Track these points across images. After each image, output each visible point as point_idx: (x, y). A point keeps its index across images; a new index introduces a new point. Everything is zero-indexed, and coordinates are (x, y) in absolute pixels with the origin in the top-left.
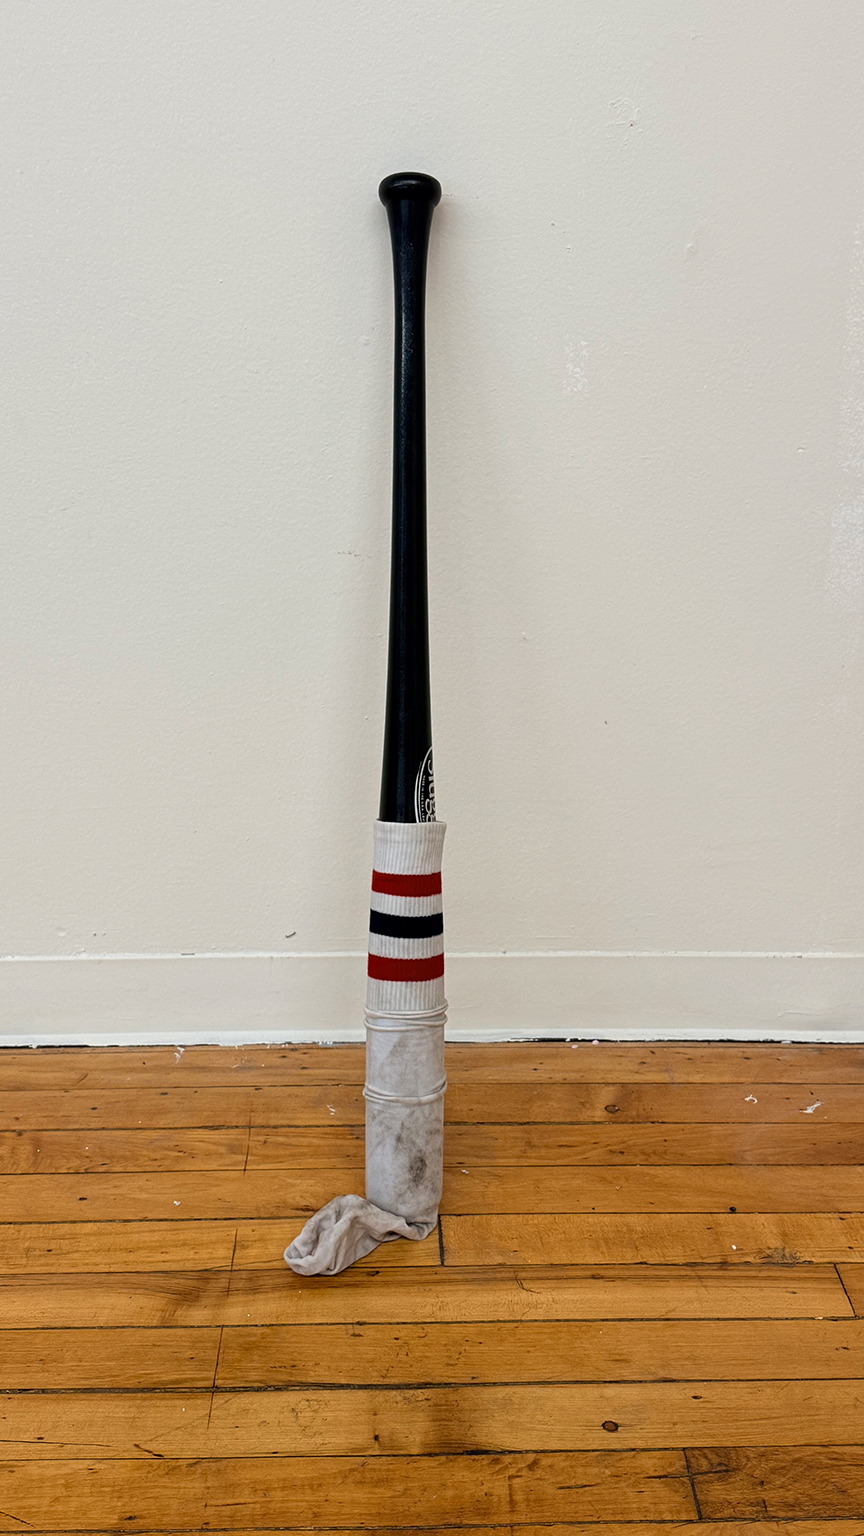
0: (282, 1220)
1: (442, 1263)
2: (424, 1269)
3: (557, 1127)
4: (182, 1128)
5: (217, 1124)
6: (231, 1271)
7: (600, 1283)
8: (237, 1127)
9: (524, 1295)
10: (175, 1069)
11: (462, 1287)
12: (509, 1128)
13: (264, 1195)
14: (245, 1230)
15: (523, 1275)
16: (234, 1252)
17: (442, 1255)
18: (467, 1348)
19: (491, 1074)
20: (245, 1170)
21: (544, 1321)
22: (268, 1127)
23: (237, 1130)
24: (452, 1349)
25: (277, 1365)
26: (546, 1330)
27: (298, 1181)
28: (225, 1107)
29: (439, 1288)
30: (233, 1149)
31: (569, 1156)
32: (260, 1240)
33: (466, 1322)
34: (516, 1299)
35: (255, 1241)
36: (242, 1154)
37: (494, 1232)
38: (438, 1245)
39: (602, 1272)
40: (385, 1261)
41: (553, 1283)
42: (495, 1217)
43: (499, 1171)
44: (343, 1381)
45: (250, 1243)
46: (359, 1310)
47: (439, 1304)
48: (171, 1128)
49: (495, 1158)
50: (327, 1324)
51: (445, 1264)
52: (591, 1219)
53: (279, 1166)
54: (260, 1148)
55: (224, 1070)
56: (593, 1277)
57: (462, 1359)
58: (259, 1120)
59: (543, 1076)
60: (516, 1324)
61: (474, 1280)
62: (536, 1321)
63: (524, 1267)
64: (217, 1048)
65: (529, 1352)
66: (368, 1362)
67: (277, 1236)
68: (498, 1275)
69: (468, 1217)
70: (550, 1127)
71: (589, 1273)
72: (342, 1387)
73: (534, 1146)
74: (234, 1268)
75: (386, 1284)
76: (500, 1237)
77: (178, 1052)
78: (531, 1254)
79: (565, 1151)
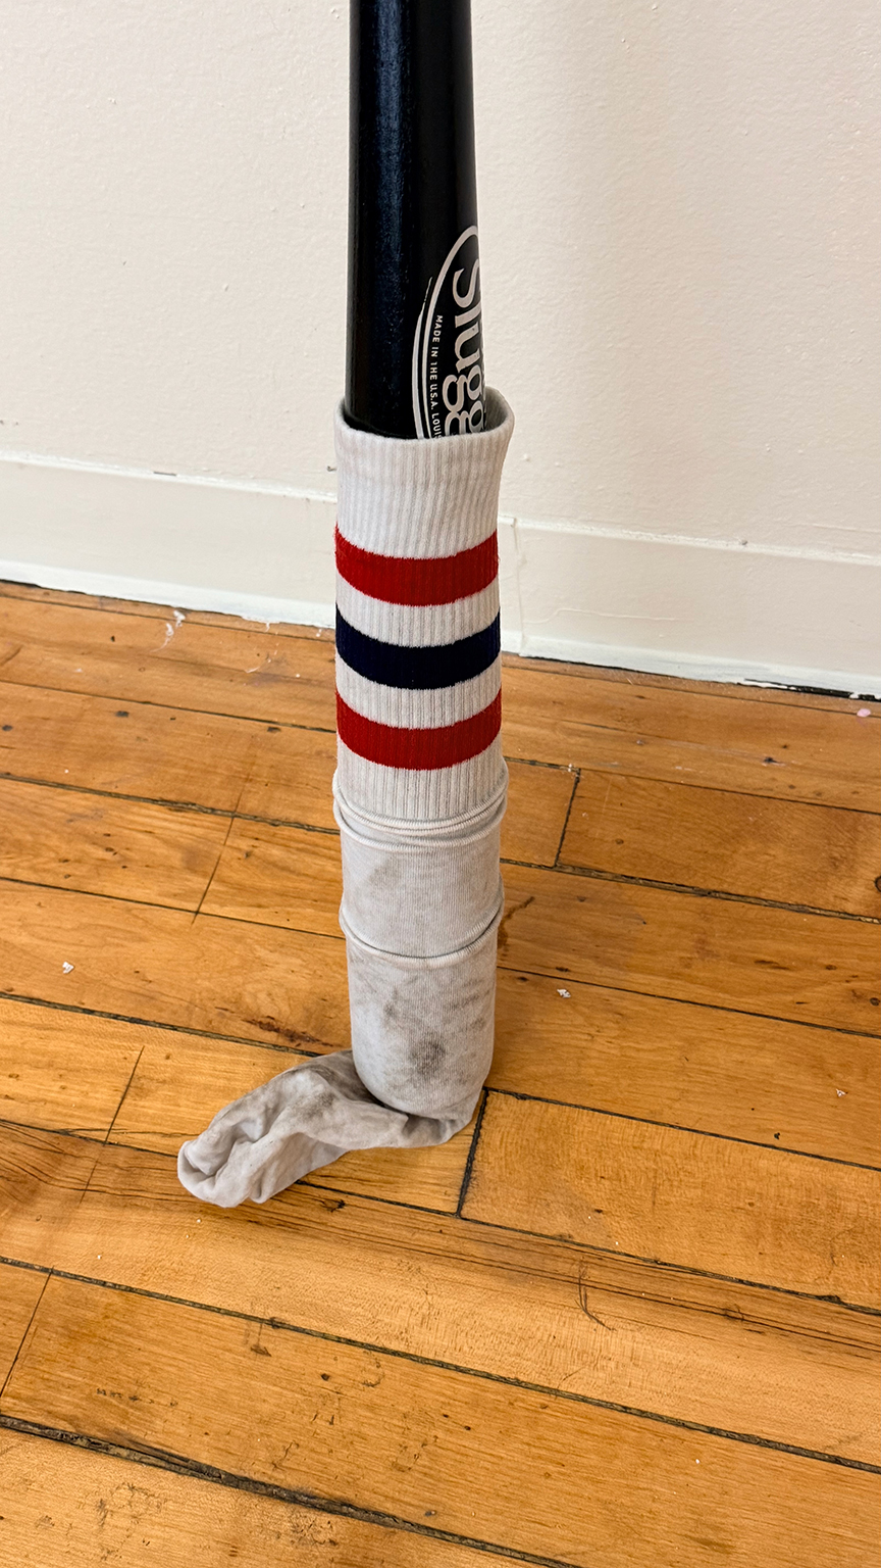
0: (222, 1043)
1: (460, 1208)
2: (423, 1217)
3: (769, 912)
4: (128, 797)
5: (185, 798)
6: (104, 1143)
7: (733, 1331)
8: (213, 811)
9: (580, 1329)
10: (158, 659)
11: (475, 1279)
12: (676, 898)
13: (209, 979)
14: (158, 1051)
15: (594, 1274)
16: (123, 1098)
17: (464, 1189)
18: (440, 1434)
19: (681, 760)
20: (197, 912)
21: (599, 1404)
22: (264, 820)
23: (212, 818)
24: (414, 1428)
25: (108, 1389)
26: (597, 1429)
27: (274, 957)
28: (208, 761)
29: (436, 1270)
30: (194, 860)
31: (768, 991)
32: (173, 1081)
33: (457, 1369)
34: (565, 1332)
35: (164, 1082)
36: (204, 875)
37: (574, 1155)
38: (465, 1160)
39: (746, 1305)
40: (361, 1181)
41: (641, 1310)
42: (586, 1115)
43: (628, 1004)
44: (204, 1458)
45: (153, 1086)
46: (283, 1291)
47: (425, 1310)
48: (110, 794)
49: (629, 968)
50: (219, 1310)
51: (464, 1212)
52: (767, 1161)
53: (254, 914)
54: (235, 864)
55: (232, 674)
56: (727, 1314)
57: (424, 1461)
58: (252, 804)
59: (779, 780)
60: (543, 1399)
61: (505, 1266)
62: (584, 1400)
63: (601, 1255)
64: (237, 625)
65: (548, 1475)
66: (261, 1421)
67: (202, 1079)
68: (550, 1265)
69: (538, 1106)
70: (754, 912)
71: (721, 1300)
72: (199, 1471)
73: (709, 953)
74: (113, 1138)
75: (347, 1238)
76: (581, 1168)
77: (173, 620)
78: (625, 1224)
79: (765, 975)
